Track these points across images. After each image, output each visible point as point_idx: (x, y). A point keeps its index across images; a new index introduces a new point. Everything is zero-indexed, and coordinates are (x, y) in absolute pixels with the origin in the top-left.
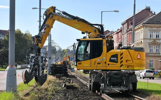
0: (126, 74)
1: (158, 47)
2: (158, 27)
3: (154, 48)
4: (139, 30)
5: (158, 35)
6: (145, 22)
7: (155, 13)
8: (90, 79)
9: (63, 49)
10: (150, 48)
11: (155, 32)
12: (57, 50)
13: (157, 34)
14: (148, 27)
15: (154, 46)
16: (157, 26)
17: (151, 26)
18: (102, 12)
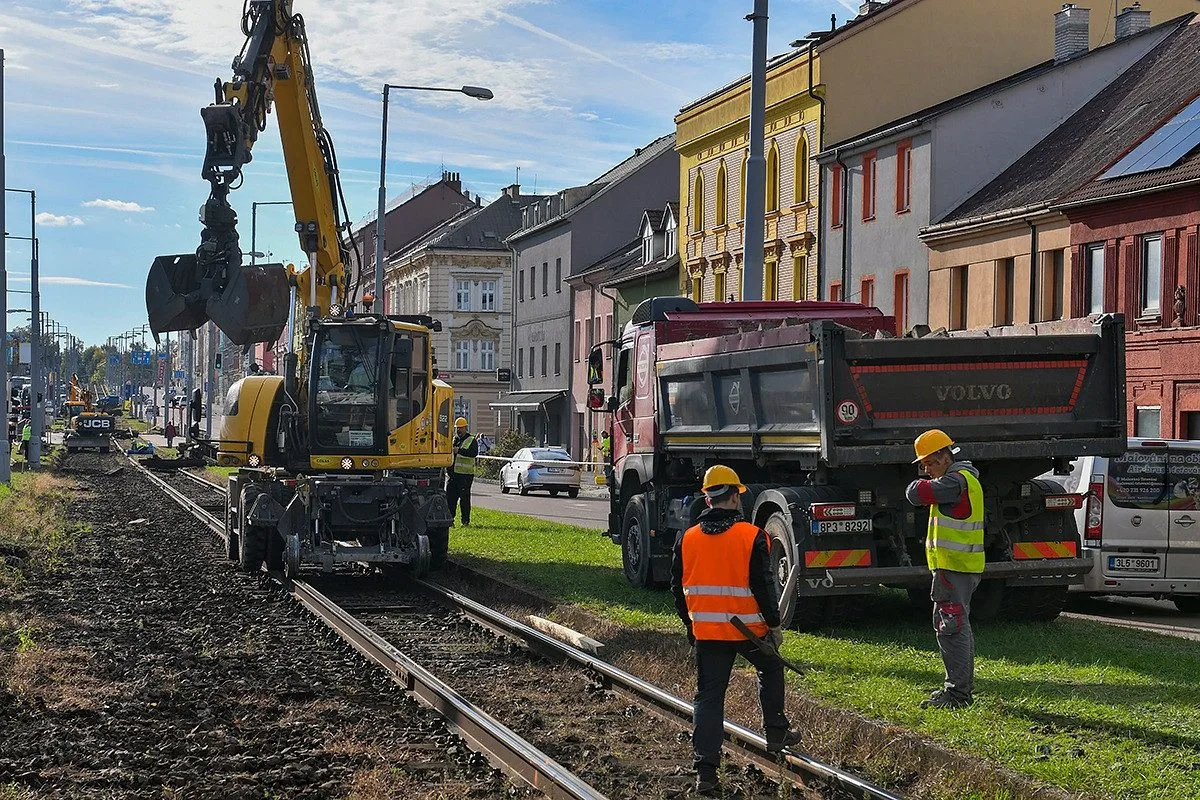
0: (401, 490)
1: (490, 348)
2: (489, 262)
3: (475, 350)
4: (414, 275)
5: (491, 296)
6: (435, 241)
7: (478, 199)
8: (234, 510)
9: (86, 346)
10: (459, 351)
11: (476, 285)
12: (62, 350)
13: (488, 292)
14: (450, 263)
15: (475, 342)
16: (485, 260)
17: (460, 259)
18: (255, 204)
